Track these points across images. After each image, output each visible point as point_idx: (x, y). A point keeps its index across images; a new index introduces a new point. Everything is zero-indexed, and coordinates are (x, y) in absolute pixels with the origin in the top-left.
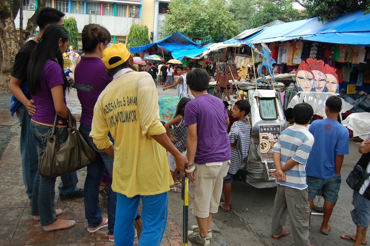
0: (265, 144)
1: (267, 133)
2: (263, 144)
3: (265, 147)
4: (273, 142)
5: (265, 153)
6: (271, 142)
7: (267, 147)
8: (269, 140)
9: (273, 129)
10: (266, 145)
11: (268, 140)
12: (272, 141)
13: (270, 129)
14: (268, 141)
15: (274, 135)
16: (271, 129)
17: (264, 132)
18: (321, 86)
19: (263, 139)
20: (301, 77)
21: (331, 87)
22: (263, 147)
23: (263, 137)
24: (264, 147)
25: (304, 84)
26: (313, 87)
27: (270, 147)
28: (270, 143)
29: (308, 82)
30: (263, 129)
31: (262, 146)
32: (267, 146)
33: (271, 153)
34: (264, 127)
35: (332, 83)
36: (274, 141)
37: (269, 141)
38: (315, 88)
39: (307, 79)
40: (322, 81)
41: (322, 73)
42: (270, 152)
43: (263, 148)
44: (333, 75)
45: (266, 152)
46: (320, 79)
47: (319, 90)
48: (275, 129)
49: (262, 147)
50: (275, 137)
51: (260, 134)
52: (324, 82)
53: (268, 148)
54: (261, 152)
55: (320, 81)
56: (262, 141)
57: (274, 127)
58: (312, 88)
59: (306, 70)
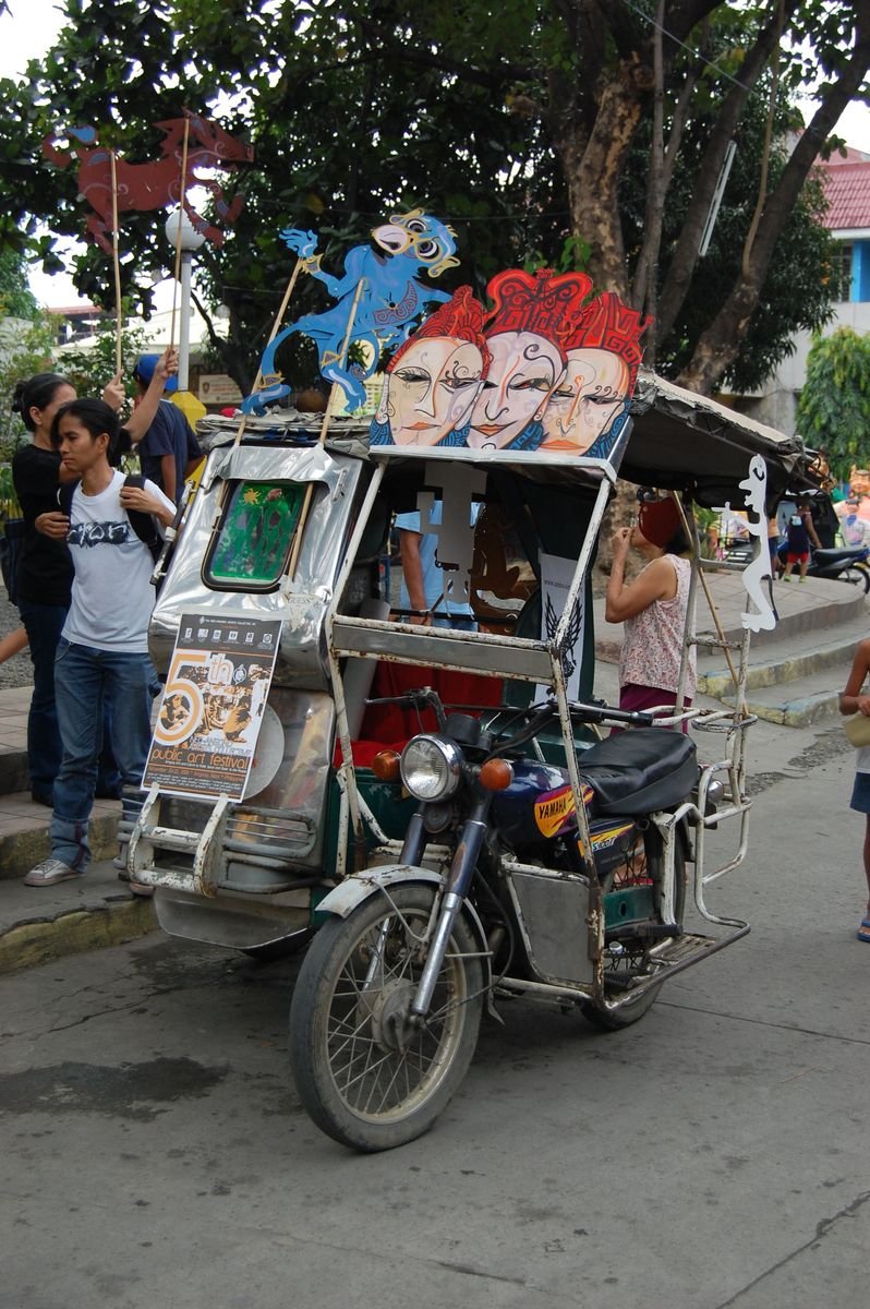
0: (185, 703)
1: (210, 653)
2: (177, 703)
3: (181, 716)
4: (222, 697)
5: (172, 748)
6: (209, 699)
7: (186, 721)
8: (206, 685)
9: (241, 637)
10: (187, 707)
11: (201, 688)
12: (220, 692)
13: (224, 636)
14: (200, 693)
15: (236, 667)
16: (233, 636)
17: (195, 644)
18: (506, 418)
19: (182, 680)
20: (418, 373)
21: (569, 420)
22: (171, 716)
23: (185, 671)
24: (176, 720)
25: (417, 406)
26: (459, 426)
27: (199, 722)
28: (205, 703)
29: (444, 396)
30: (195, 634)
31: (170, 709)
32: (190, 714)
33: (196, 752)
34: (202, 620)
35: (593, 399)
36: (229, 698)
37: (203, 691)
38: (469, 426)
39: (450, 379)
40: (526, 392)
41: (547, 348)
42: (194, 746)
43: (167, 724)
44: (619, 354)
45: (176, 743)
46: (520, 380)
47: (490, 440)
48: (249, 640)
49: (166, 716)
50: (240, 675)
51: (176, 651)
52: (538, 396)
53: (188, 729)
54: (155, 738)
55: (518, 387)
56: (175, 687)
57: (251, 629)
58: (453, 430)
59: (458, 334)
